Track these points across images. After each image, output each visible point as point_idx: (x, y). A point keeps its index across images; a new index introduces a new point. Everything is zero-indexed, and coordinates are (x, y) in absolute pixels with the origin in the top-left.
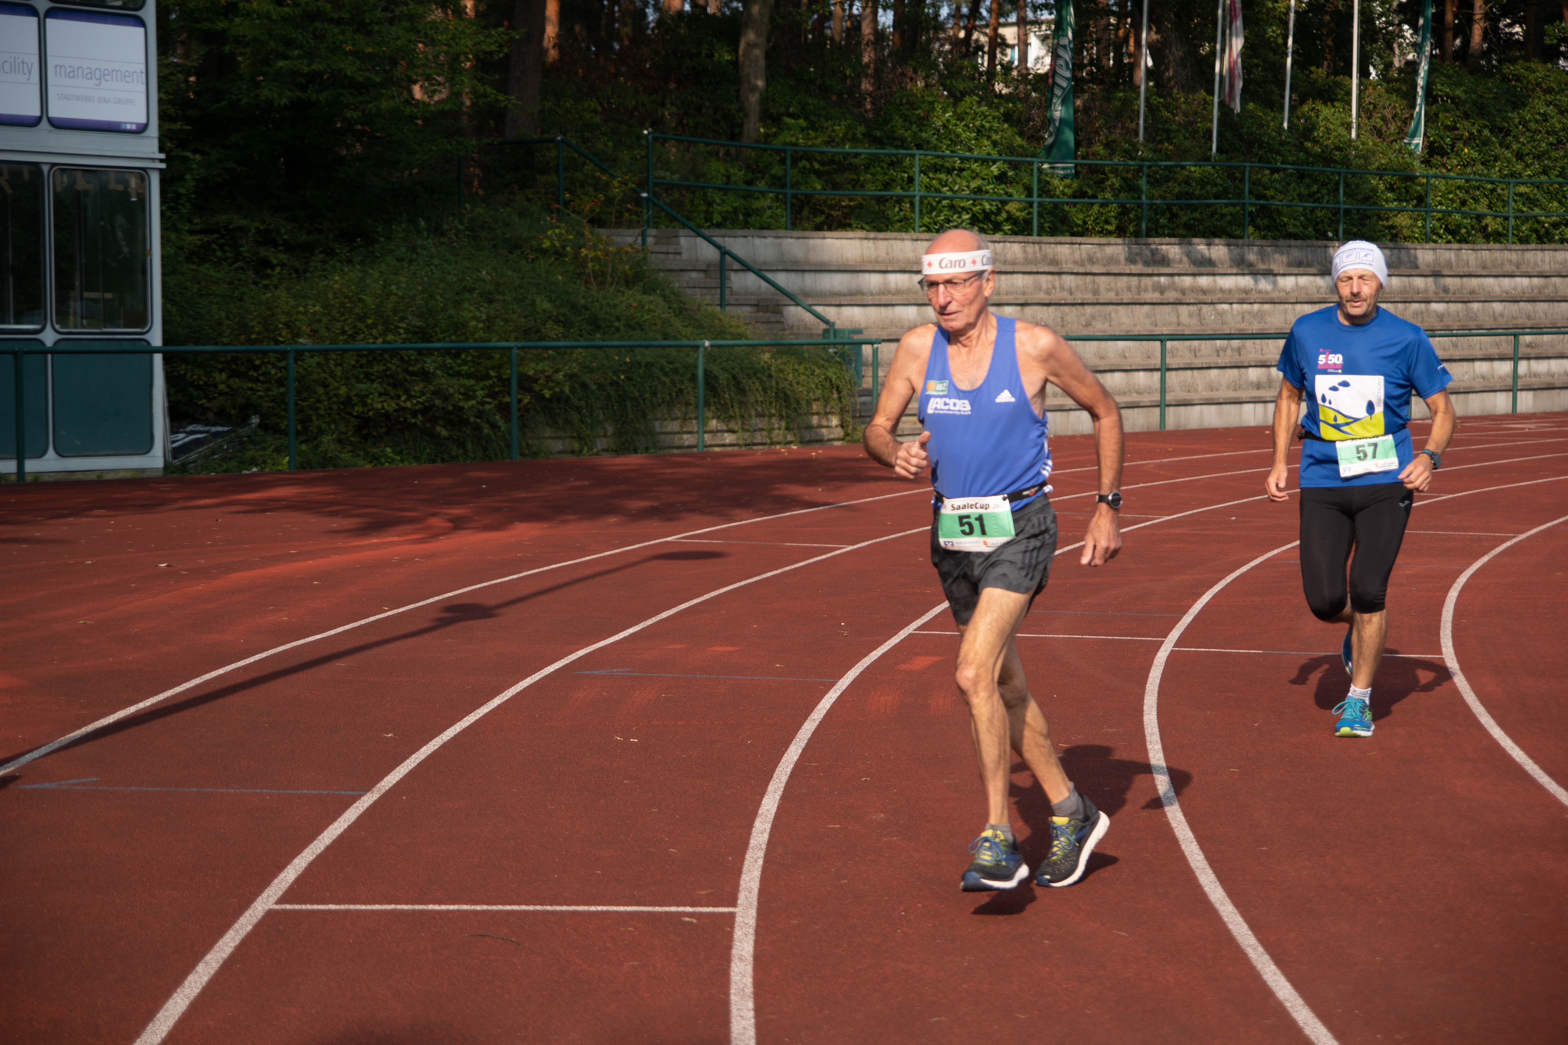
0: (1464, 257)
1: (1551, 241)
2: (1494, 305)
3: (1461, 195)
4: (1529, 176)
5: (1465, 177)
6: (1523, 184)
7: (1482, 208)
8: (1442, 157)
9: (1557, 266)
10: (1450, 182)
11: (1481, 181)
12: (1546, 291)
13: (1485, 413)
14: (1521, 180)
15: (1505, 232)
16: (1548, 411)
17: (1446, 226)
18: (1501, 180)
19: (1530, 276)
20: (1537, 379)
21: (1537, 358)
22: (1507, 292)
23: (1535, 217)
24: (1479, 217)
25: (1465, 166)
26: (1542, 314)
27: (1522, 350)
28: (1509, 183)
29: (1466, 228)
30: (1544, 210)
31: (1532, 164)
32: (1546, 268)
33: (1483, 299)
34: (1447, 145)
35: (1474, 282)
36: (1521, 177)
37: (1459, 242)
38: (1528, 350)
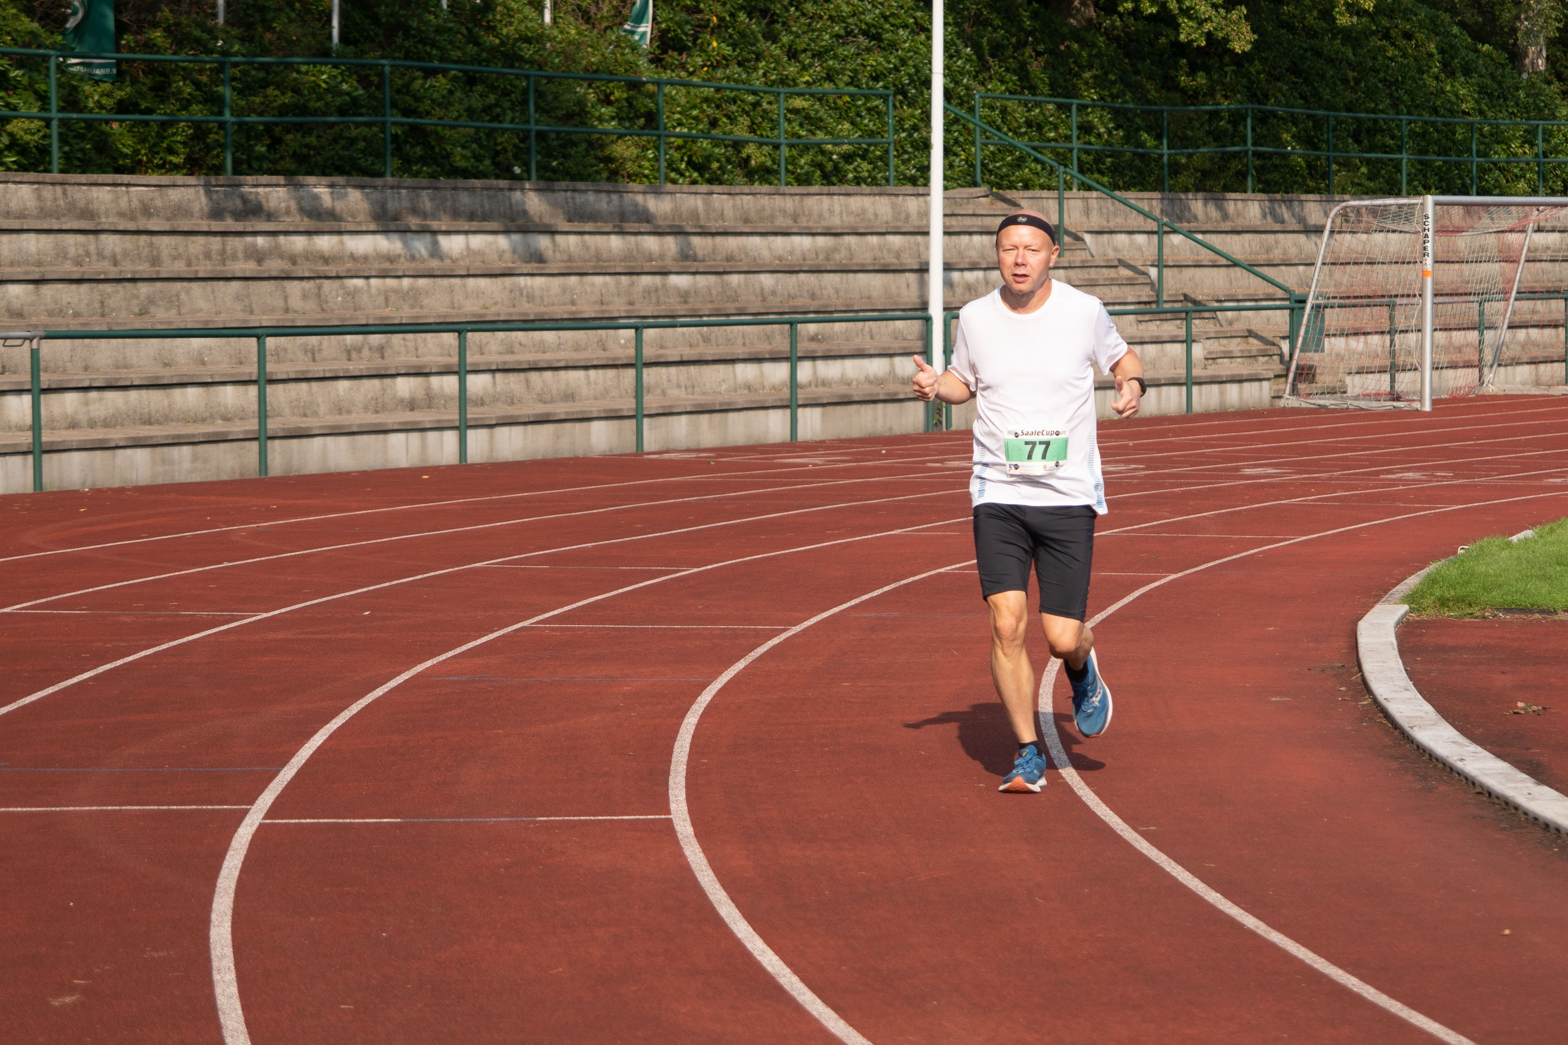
0: (717, 205)
1: (842, 180)
2: (762, 277)
3: (710, 111)
4: (807, 83)
5: (714, 83)
6: (799, 95)
7: (740, 131)
8: (680, 54)
9: (852, 219)
10: (693, 91)
11: (739, 90)
12: (837, 257)
13: (752, 442)
14: (796, 89)
15: (775, 167)
16: (843, 437)
17: (690, 157)
18: (767, 89)
19: (813, 234)
20: (826, 389)
21: (826, 357)
22: (780, 258)
23: (818, 145)
24: (738, 145)
25: (714, 67)
26: (831, 291)
27: (804, 346)
28: (779, 94)
29: (718, 161)
30: (831, 134)
31: (811, 65)
32: (836, 222)
33: (745, 269)
34: (686, 34)
35: (732, 243)
36: (796, 85)
37: (710, 182)
38: (813, 346)
